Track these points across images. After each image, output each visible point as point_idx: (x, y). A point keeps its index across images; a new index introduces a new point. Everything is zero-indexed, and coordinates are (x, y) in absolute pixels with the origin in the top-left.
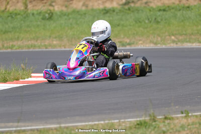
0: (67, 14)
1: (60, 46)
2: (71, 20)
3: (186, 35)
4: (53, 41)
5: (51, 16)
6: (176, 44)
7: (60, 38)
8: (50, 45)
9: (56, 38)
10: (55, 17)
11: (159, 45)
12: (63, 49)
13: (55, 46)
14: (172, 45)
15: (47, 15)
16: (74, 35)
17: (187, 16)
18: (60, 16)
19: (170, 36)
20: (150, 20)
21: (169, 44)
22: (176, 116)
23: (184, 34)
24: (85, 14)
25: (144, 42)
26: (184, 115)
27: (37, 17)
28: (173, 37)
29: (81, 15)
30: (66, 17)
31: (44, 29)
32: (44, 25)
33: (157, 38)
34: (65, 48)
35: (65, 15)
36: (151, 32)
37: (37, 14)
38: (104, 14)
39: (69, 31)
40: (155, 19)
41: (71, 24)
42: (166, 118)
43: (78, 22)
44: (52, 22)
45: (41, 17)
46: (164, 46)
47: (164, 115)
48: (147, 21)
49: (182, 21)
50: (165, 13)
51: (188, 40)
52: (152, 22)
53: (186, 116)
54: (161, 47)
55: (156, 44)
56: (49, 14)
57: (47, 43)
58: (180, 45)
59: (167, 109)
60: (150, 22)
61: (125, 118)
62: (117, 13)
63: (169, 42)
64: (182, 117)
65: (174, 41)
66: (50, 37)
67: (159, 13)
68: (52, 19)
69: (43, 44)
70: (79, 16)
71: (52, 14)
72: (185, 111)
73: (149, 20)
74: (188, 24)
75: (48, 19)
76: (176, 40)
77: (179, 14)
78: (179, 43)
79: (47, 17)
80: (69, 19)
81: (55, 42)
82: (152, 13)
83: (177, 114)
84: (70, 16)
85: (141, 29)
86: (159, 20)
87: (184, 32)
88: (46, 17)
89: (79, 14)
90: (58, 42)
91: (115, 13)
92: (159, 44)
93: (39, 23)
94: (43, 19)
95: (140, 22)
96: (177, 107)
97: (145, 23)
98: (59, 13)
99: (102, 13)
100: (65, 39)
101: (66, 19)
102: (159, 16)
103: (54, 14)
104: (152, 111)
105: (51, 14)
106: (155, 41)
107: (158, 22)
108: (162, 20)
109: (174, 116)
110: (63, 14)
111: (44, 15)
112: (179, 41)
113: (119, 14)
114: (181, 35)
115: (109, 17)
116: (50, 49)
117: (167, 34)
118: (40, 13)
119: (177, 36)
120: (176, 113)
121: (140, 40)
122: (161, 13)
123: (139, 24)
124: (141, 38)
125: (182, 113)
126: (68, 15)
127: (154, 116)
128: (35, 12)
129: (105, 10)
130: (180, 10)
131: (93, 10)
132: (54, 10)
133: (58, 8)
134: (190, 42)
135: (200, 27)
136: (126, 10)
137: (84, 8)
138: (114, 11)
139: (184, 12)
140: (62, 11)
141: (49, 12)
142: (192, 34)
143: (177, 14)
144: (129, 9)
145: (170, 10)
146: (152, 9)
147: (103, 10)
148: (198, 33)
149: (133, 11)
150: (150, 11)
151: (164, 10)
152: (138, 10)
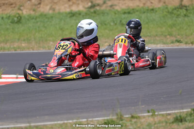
0: (35, 17)
1: (29, 49)
2: (39, 23)
3: (150, 36)
4: (21, 43)
5: (19, 20)
7: (28, 41)
8: (19, 48)
9: (24, 40)
10: (23, 21)
12: (32, 51)
13: (24, 48)
15: (16, 19)
16: (42, 37)
17: (151, 18)
18: (28, 20)
20: (115, 22)
22: (143, 115)
23: (148, 36)
24: (52, 17)
26: (151, 114)
27: (6, 20)
29: (48, 18)
30: (34, 20)
31: (13, 32)
32: (13, 29)
34: (33, 50)
35: (33, 18)
37: (7, 18)
38: (71, 17)
39: (37, 34)
40: (121, 21)
41: (39, 27)
42: (132, 117)
43: (46, 25)
44: (21, 25)
45: (10, 21)
47: (131, 114)
48: (112, 24)
49: (147, 23)
50: (130, 15)
51: (152, 41)
52: (118, 24)
53: (152, 115)
56: (18, 18)
57: (16, 45)
59: (133, 108)
60: (116, 24)
61: (93, 117)
62: (83, 16)
64: (149, 116)
66: (19, 39)
67: (123, 16)
68: (21, 23)
69: (12, 46)
70: (46, 20)
71: (21, 18)
72: (152, 110)
73: (114, 22)
74: (152, 26)
75: (16, 23)
77: (143, 16)
79: (16, 21)
80: (37, 22)
81: (23, 45)
82: (117, 15)
83: (144, 113)
84: (38, 20)
85: (107, 31)
86: (124, 23)
87: (149, 34)
88: (14, 21)
89: (46, 18)
90: (26, 45)
91: (81, 16)
93: (8, 26)
94: (12, 22)
95: (105, 25)
96: (143, 106)
97: (110, 25)
98: (27, 17)
99: (69, 16)
100: (33, 42)
101: (34, 23)
102: (124, 18)
103: (23, 18)
104: (119, 111)
105: (19, 18)
107: (123, 25)
109: (140, 115)
110: (30, 18)
111: (13, 19)
113: (85, 17)
114: (146, 37)
115: (75, 20)
116: (19, 51)
118: (9, 17)
120: (142, 112)
122: (126, 15)
123: (105, 26)
124: (107, 40)
125: (149, 112)
126: (36, 19)
127: (121, 115)
128: (5, 16)
129: (71, 13)
130: (144, 13)
131: (59, 13)
132: (23, 13)
133: (26, 12)
134: (154, 43)
135: (164, 29)
136: (92, 13)
137: (51, 12)
138: (80, 14)
139: (149, 14)
140: (30, 14)
141: (17, 16)
142: (157, 35)
143: (141, 17)
144: (95, 12)
145: (134, 12)
146: (117, 12)
147: (69, 13)
148: (162, 34)
149: (98, 14)
150: (115, 14)
151: (129, 13)
152: (103, 13)
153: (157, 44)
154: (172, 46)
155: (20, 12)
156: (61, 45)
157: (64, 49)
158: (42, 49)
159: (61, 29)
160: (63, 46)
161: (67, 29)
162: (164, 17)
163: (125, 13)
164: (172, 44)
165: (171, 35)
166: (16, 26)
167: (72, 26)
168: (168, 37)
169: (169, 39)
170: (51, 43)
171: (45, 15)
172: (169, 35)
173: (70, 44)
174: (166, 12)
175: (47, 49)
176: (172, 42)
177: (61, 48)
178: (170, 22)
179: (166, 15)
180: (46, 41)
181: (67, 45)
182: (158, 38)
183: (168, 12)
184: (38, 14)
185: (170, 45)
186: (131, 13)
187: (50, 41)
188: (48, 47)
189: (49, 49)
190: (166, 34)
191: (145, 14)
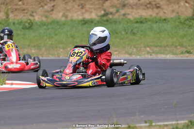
1: (38, 55)
2: (50, 30)
3: (161, 46)
4: (31, 50)
5: (31, 26)
6: (151, 55)
7: (38, 47)
9: (34, 47)
10: (34, 27)
11: (134, 56)
13: (33, 55)
14: (146, 56)
15: (27, 25)
16: (52, 44)
17: (163, 28)
18: (40, 26)
19: (145, 47)
20: (127, 31)
21: (144, 55)
23: (159, 46)
24: (64, 24)
25: (119, 53)
27: (17, 26)
28: (148, 49)
29: (61, 25)
30: (45, 27)
31: (23, 38)
32: (23, 35)
33: (133, 49)
34: (42, 57)
35: (45, 25)
36: (127, 43)
37: (18, 23)
38: (83, 24)
39: (48, 40)
40: (132, 30)
41: (50, 34)
42: (129, 127)
43: (57, 32)
44: (31, 31)
45: (21, 27)
46: (138, 57)
47: (128, 124)
48: (123, 33)
49: (158, 33)
50: (142, 25)
51: (162, 51)
52: (129, 33)
53: (149, 126)
54: (135, 58)
55: (130, 54)
56: (29, 24)
57: (25, 51)
58: (154, 57)
59: (132, 118)
60: (127, 33)
62: (95, 24)
63: (144, 53)
64: (145, 126)
65: (148, 53)
66: (29, 46)
67: (136, 25)
68: (32, 29)
69: (21, 53)
70: (58, 27)
71: (32, 23)
72: (149, 121)
73: (125, 31)
74: (163, 36)
75: (28, 29)
76: (151, 51)
77: (155, 26)
78: (153, 54)
79: (28, 27)
80: (48, 29)
81: (33, 51)
82: (129, 24)
84: (49, 26)
85: (118, 40)
86: (136, 32)
87: (159, 44)
88: (26, 27)
89: (58, 25)
90: (36, 51)
91: (93, 24)
92: (134, 54)
93: (19, 32)
94: (23, 28)
95: (117, 33)
96: (142, 117)
97: (121, 34)
98: (39, 23)
99: (81, 23)
100: (44, 49)
101: (45, 29)
102: (136, 27)
103: (34, 24)
104: (115, 120)
106: (130, 52)
107: (134, 34)
108: (138, 31)
110: (42, 24)
111: (24, 25)
112: (153, 53)
114: (156, 47)
115: (87, 28)
117: (142, 45)
118: (21, 22)
119: (152, 48)
121: (116, 51)
122: (138, 25)
123: (116, 35)
124: (117, 49)
125: (146, 122)
126: (47, 25)
128: (16, 22)
129: (84, 21)
130: (156, 22)
131: (72, 20)
132: (34, 20)
133: (38, 18)
134: (164, 53)
135: (175, 39)
136: (104, 21)
137: (63, 19)
138: (92, 22)
139: (161, 25)
140: (42, 21)
141: (29, 21)
142: (167, 46)
143: (153, 27)
144: (107, 21)
145: (147, 22)
146: (129, 21)
147: (81, 21)
148: (173, 45)
149: (110, 23)
150: (128, 22)
151: (141, 22)
152: (115, 22)
153: (167, 54)
154: (182, 57)
155: (32, 18)
156: (75, 52)
157: (79, 56)
158: (51, 56)
159: (72, 37)
160: (78, 53)
161: (78, 36)
162: (175, 27)
163: (137, 22)
164: (182, 55)
165: (182, 46)
166: (27, 31)
167: (83, 34)
168: (179, 47)
169: (180, 49)
170: (61, 50)
171: (57, 22)
172: (179, 45)
173: (84, 51)
174: (178, 22)
175: (57, 56)
176: (182, 53)
177: (76, 55)
178: (181, 33)
179: (178, 26)
180: (57, 47)
181: (82, 52)
182: (168, 49)
183: (180, 22)
184: (49, 21)
185: (179, 56)
186: (144, 23)
187: (60, 48)
188: (58, 54)
189: (59, 56)
190: (177, 44)
191: (158, 24)
